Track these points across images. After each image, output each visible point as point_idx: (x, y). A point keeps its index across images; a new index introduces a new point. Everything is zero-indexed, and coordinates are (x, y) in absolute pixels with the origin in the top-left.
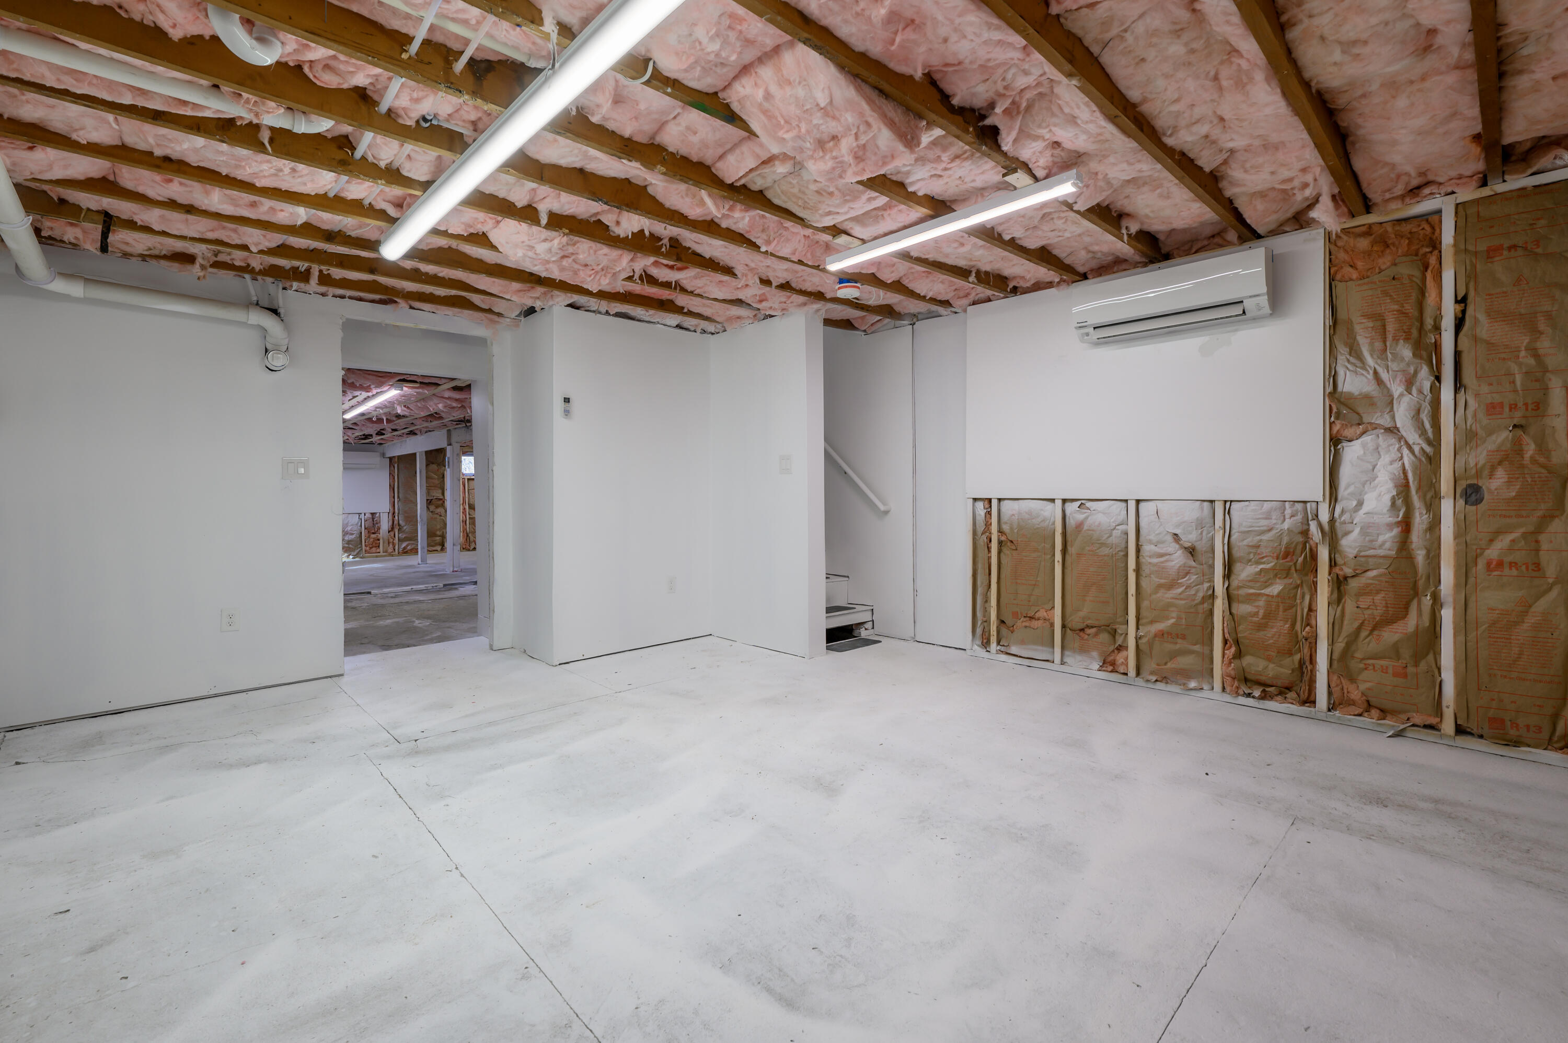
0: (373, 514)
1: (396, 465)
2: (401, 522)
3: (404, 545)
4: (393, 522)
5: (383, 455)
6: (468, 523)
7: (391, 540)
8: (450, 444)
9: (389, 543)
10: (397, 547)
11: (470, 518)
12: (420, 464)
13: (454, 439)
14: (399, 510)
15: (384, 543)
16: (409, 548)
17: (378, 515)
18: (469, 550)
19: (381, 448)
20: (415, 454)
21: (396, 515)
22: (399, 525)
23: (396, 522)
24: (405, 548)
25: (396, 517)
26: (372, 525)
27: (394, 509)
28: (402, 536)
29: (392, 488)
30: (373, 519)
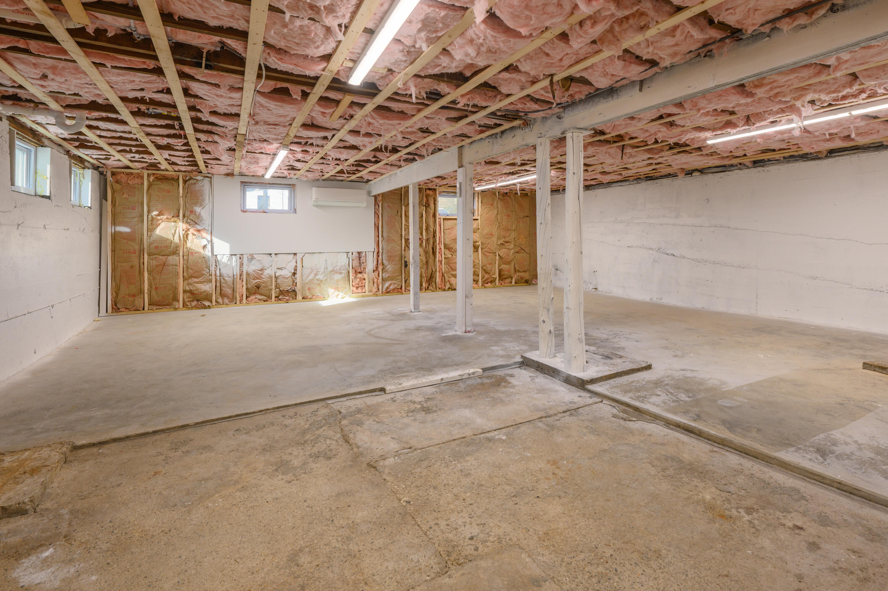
0: (359, 253)
1: (380, 204)
2: (384, 261)
3: (387, 285)
4: (378, 261)
5: (369, 193)
6: (443, 263)
7: (375, 280)
8: (461, 166)
9: (374, 283)
10: (380, 287)
11: (445, 258)
12: (413, 198)
13: (466, 160)
14: (383, 249)
15: (369, 282)
16: (392, 287)
17: (363, 255)
18: (444, 290)
19: (367, 186)
20: (407, 188)
21: (380, 254)
22: (383, 265)
23: (380, 261)
24: (387, 288)
25: (380, 256)
26: (358, 264)
27: (378, 248)
28: (386, 275)
29: (377, 227)
30: (360, 258)
